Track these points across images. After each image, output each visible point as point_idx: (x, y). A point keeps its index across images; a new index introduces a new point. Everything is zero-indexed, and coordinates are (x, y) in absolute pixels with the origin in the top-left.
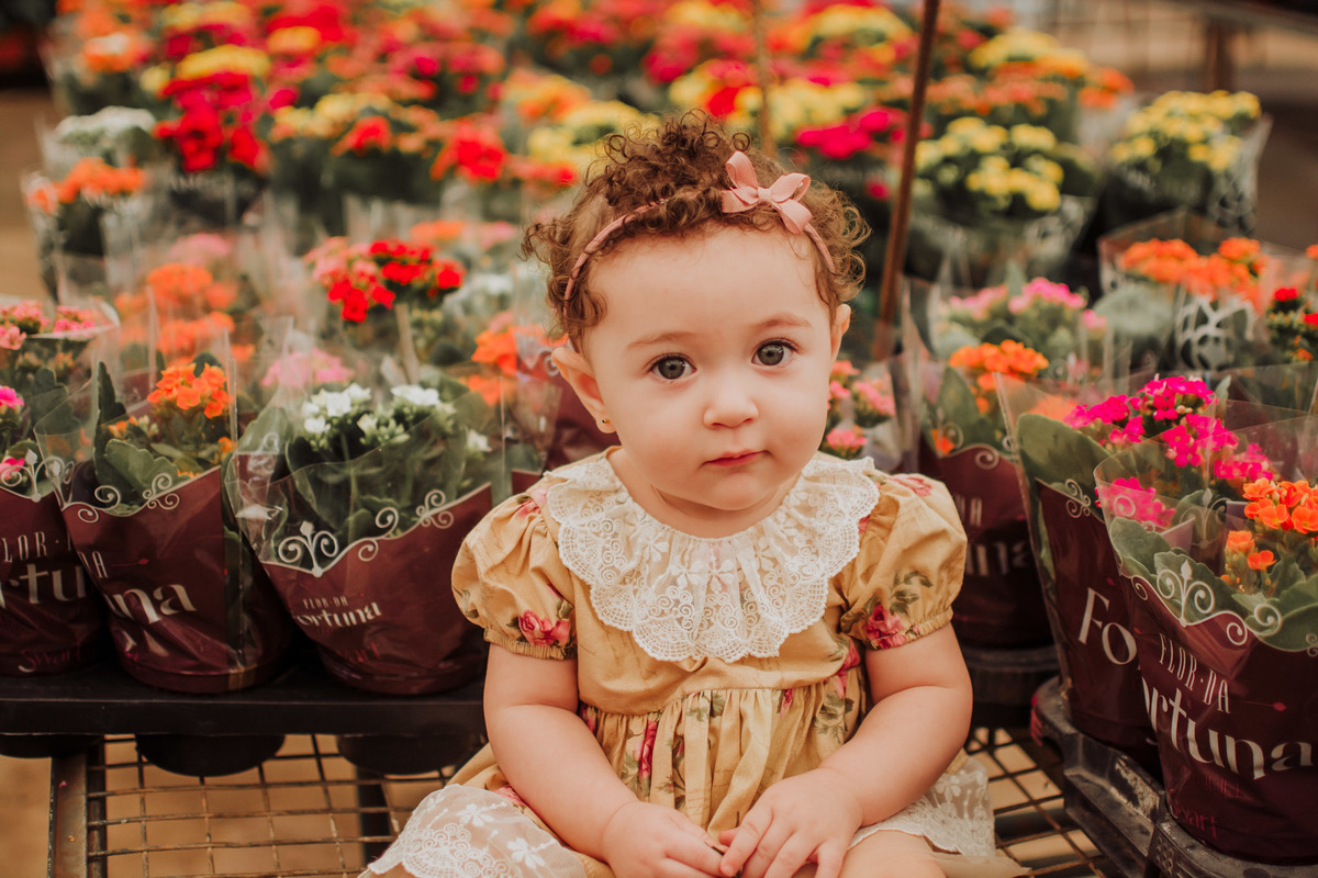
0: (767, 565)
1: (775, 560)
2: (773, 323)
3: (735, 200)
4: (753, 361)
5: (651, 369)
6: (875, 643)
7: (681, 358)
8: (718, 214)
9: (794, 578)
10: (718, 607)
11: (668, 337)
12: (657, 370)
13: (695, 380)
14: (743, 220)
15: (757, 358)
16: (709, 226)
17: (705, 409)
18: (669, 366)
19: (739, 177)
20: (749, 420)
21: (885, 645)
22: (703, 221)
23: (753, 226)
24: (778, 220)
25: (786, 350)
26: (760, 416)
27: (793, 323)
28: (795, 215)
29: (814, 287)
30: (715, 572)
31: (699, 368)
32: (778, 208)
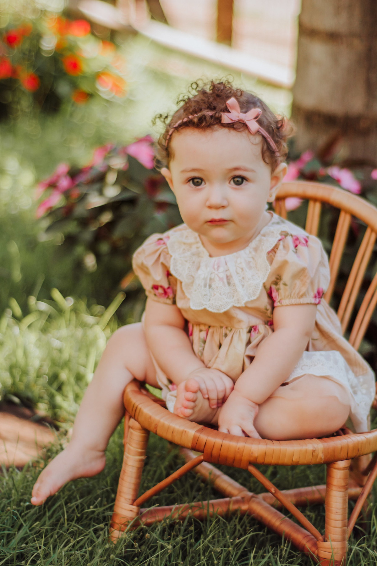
0: (239, 270)
1: (242, 269)
2: (236, 169)
3: (226, 118)
4: (230, 183)
5: (189, 181)
7: (202, 180)
8: (218, 121)
9: (249, 279)
11: (194, 170)
12: (191, 182)
13: (204, 188)
14: (231, 126)
15: (232, 182)
16: (216, 127)
17: (207, 200)
18: (196, 181)
19: (233, 107)
20: (223, 207)
22: (213, 125)
23: (235, 129)
24: (245, 126)
25: (244, 181)
26: (228, 205)
27: (246, 170)
28: (254, 126)
29: (261, 156)
30: (216, 272)
31: (207, 183)
32: (247, 123)
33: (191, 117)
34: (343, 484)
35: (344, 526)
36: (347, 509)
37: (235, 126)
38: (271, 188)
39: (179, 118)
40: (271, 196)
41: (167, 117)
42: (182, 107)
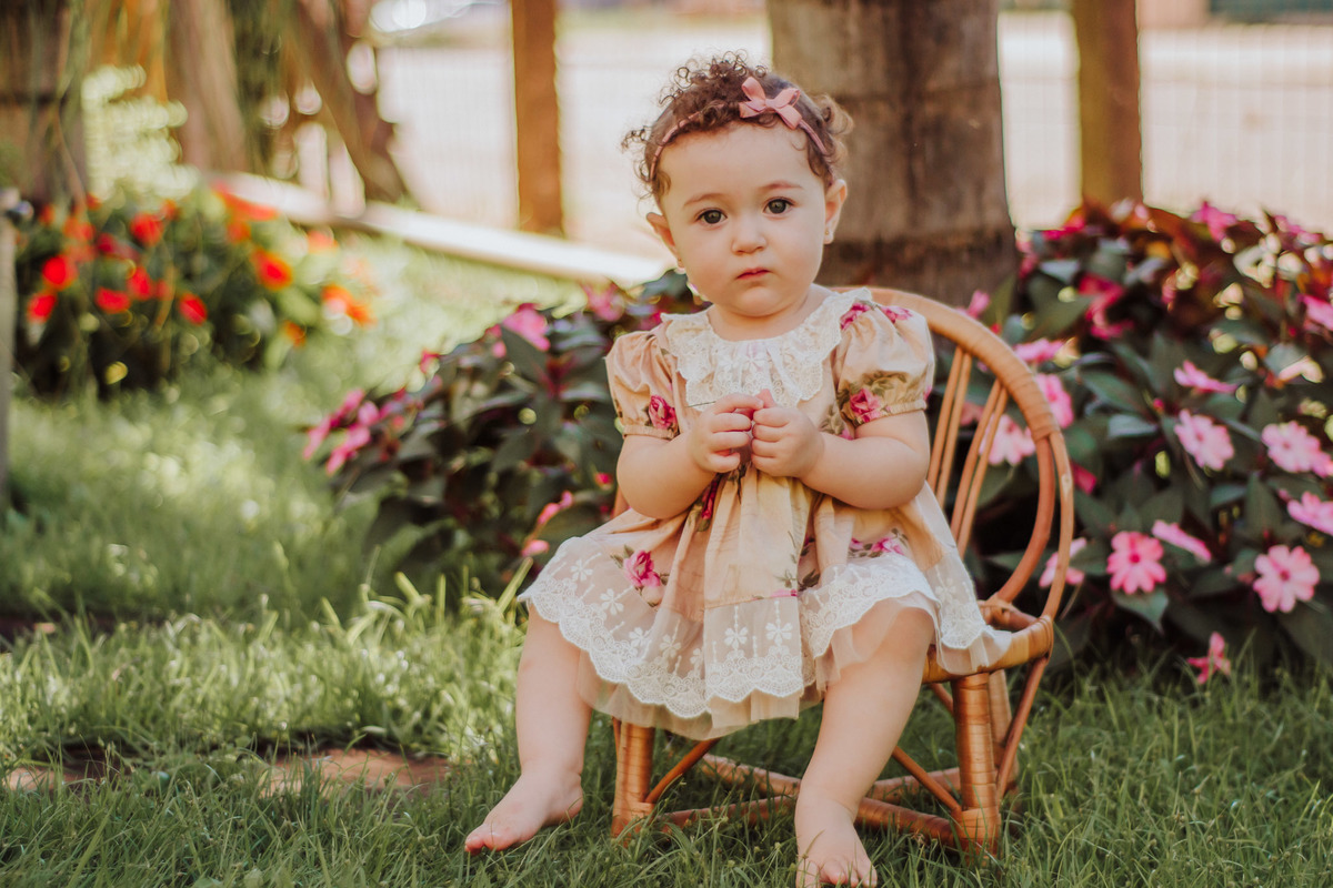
0: (788, 359)
2: (774, 186)
3: (746, 109)
4: (764, 210)
5: (700, 218)
6: (860, 419)
7: (720, 212)
8: (735, 115)
9: (801, 364)
10: (755, 382)
11: (706, 197)
12: (703, 219)
13: (725, 224)
14: (755, 120)
15: (768, 209)
16: (733, 124)
17: (733, 241)
18: (711, 217)
19: (752, 92)
20: (760, 248)
21: (867, 419)
22: (727, 121)
23: (761, 124)
24: (778, 116)
25: (787, 205)
26: (768, 244)
27: (788, 186)
28: (792, 115)
29: (806, 163)
30: (752, 360)
31: (729, 216)
32: (780, 111)
33: (691, 117)
34: (982, 713)
35: (991, 781)
36: (992, 754)
37: (761, 120)
38: (828, 220)
39: (668, 125)
40: (827, 233)
41: (643, 131)
42: (669, 107)
